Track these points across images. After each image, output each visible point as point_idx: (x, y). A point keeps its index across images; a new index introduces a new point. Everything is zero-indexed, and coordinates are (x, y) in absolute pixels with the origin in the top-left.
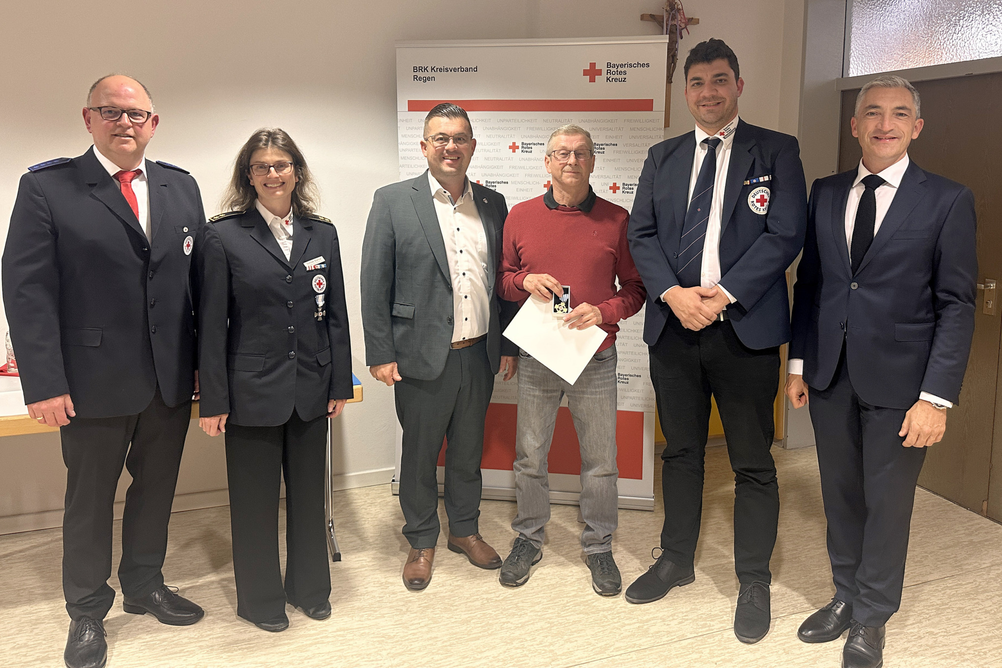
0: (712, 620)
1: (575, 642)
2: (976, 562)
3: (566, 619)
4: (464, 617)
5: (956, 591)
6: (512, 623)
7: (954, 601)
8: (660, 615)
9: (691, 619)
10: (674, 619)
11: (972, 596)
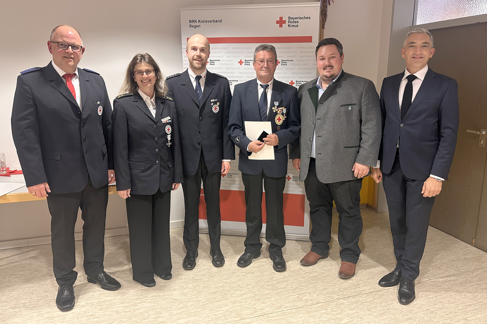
0: (334, 294)
1: (266, 304)
2: (467, 268)
3: (263, 292)
4: (213, 291)
5: (456, 282)
6: (236, 294)
7: (454, 287)
8: (308, 291)
9: (323, 293)
10: (315, 293)
11: (464, 285)
